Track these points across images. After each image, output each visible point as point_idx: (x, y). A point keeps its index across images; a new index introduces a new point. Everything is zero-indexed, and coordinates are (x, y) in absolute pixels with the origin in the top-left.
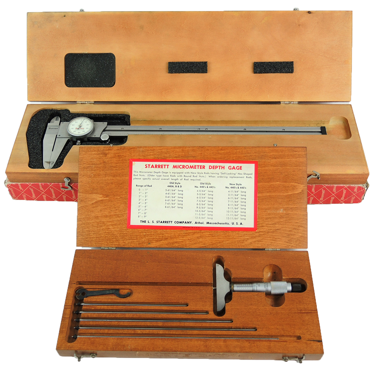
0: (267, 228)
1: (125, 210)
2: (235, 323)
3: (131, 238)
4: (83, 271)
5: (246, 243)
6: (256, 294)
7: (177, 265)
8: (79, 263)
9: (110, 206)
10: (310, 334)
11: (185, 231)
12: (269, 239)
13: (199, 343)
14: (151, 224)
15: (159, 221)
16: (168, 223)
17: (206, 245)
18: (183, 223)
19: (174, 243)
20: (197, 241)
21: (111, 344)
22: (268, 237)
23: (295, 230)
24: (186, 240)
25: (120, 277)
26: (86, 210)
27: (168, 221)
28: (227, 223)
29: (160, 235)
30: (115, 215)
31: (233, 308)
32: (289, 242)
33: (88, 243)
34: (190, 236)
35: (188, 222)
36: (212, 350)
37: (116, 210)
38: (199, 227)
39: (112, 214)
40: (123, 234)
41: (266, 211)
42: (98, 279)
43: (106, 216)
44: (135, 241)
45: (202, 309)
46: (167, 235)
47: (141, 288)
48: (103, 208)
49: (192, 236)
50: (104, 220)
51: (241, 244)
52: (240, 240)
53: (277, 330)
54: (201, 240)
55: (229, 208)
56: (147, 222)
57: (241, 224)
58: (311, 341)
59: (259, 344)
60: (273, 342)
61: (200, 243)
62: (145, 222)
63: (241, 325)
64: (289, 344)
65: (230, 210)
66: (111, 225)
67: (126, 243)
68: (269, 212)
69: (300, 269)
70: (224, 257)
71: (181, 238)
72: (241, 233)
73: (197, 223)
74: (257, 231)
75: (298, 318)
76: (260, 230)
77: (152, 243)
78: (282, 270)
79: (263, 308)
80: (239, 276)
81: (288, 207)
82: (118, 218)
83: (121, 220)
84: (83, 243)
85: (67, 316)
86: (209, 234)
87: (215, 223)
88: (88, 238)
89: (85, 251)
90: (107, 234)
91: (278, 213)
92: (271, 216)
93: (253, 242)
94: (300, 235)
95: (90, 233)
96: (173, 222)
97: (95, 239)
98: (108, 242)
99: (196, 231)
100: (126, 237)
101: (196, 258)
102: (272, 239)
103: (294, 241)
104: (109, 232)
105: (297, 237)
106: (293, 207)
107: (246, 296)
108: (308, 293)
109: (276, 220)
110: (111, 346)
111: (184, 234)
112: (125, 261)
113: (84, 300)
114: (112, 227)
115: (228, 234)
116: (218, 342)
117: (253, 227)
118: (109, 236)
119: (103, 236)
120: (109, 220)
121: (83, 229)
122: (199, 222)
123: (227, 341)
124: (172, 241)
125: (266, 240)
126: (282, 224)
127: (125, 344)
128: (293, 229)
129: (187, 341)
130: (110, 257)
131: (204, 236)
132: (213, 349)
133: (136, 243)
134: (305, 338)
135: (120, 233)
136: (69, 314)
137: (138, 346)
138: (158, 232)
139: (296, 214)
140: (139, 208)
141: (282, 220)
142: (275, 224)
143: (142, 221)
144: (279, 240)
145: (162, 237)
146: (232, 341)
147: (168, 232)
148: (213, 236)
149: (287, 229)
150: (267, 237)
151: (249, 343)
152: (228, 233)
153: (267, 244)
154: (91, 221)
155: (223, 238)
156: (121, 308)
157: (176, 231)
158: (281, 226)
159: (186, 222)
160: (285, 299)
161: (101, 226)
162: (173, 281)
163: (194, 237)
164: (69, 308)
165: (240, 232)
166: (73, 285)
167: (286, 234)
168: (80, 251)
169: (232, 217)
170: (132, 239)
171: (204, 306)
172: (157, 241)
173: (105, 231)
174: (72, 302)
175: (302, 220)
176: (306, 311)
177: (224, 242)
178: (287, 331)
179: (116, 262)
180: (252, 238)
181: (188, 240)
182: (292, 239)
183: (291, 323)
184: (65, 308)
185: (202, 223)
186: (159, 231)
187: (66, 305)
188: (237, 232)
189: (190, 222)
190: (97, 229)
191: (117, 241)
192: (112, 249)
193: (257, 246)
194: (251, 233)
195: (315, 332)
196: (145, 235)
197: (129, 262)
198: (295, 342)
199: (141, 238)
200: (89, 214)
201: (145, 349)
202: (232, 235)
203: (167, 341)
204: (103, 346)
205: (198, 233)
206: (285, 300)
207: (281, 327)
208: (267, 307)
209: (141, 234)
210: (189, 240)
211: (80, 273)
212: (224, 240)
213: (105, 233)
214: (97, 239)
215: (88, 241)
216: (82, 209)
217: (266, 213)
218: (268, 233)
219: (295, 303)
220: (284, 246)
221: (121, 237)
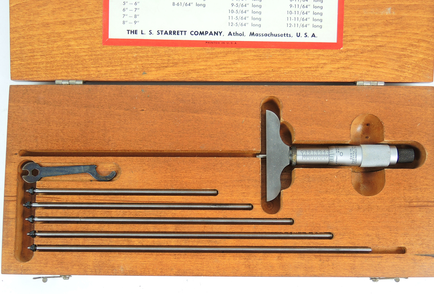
0: (360, 43)
1: (97, 10)
2: (298, 225)
3: (111, 63)
4: (29, 130)
5: (321, 71)
6: (336, 172)
7: (196, 115)
8: (19, 113)
9: (70, 3)
10: (422, 244)
11: (209, 50)
12: (364, 63)
13: (237, 261)
14: (147, 37)
15: (162, 31)
16: (178, 34)
17: (248, 76)
18: (206, 34)
19: (190, 71)
20: (232, 68)
21: (90, 263)
22: (362, 61)
23: (411, 48)
24: (212, 66)
25: (96, 141)
26: (26, 11)
27: (178, 31)
28: (287, 34)
29: (165, 58)
30: (80, 20)
31: (295, 198)
32: (400, 70)
33: (31, 73)
34: (219, 59)
35: (215, 32)
36: (258, 273)
37: (82, 10)
38: (236, 43)
39: (75, 17)
40: (95, 55)
41: (361, 11)
42: (57, 144)
43: (63, 23)
44: (119, 68)
45: (241, 201)
46: (176, 57)
47: (134, 162)
48: (57, 7)
49: (222, 59)
50: (60, 29)
51: (313, 73)
52: (310, 66)
53: (367, 238)
54: (239, 66)
55: (291, 6)
56: (139, 32)
57: (313, 35)
58: (422, 255)
59: (337, 261)
60: (359, 258)
61: (237, 71)
62: (136, 32)
63: (308, 228)
64: (385, 261)
65: (293, 9)
66: (72, 38)
67: (102, 73)
68: (365, 13)
69: (417, 124)
70: (281, 99)
71: (203, 63)
72: (313, 53)
73: (233, 34)
74: (342, 49)
75: (404, 215)
76: (348, 48)
77: (150, 73)
78: (384, 125)
79: (346, 197)
80: (307, 136)
81: (401, 4)
82: (85, 26)
83: (91, 29)
84: (23, 74)
85: (12, 215)
86: (254, 56)
87: (266, 35)
88: (31, 63)
89: (27, 88)
90: (66, 55)
91: (382, 15)
92: (369, 22)
93: (335, 70)
94: (421, 56)
95: (35, 54)
96: (188, 33)
97: (44, 65)
98: (69, 70)
99: (229, 50)
100: (101, 62)
101: (231, 102)
102: (369, 64)
103: (409, 67)
104: (70, 53)
105: (414, 61)
106: (410, 5)
107: (318, 177)
108: (426, 171)
109: (379, 29)
110: (91, 267)
111: (208, 54)
112: (101, 109)
113: (37, 185)
114: (76, 44)
115: (289, 56)
116: (268, 258)
117: (336, 41)
118: (69, 60)
119: (58, 59)
120: (69, 30)
121: (21, 48)
122: (235, 33)
123: (284, 258)
124: (186, 68)
125: (359, 66)
126: (388, 37)
127: (114, 264)
128: (409, 46)
129: (217, 257)
130: (75, 100)
131: (246, 58)
132: (260, 271)
133: (120, 73)
134: (413, 250)
135: (90, 53)
136: (15, 210)
137: (136, 267)
138: (161, 52)
139: (415, 17)
140: (125, 7)
141: (388, 29)
142: (376, 36)
143: (130, 32)
144: (382, 66)
145: (167, 62)
146: (292, 257)
147: (179, 52)
148: (261, 59)
149: (398, 46)
150: (360, 61)
151: (320, 260)
152: (289, 53)
153: (360, 74)
154: (35, 33)
155: (279, 63)
156: (103, 200)
157: (193, 50)
158: (386, 39)
159: (211, 32)
160: (386, 181)
161: (55, 42)
162: (190, 148)
163: (226, 61)
164: (13, 201)
165: (312, 50)
166: (14, 156)
167: (395, 54)
168: (18, 88)
169: (296, 22)
170: (112, 65)
171: (245, 194)
172: (158, 68)
173: (61, 51)
174: (15, 189)
175: (425, 29)
176: (420, 204)
177: (282, 69)
178: (384, 238)
179: (85, 110)
180: (334, 61)
181: (216, 65)
182: (406, 64)
183: (392, 225)
184: (6, 201)
185: (241, 35)
186: (162, 50)
187: (6, 195)
188: (306, 51)
189: (219, 33)
190: (48, 47)
191: (86, 69)
192: (76, 84)
193: (341, 78)
194: (330, 52)
195: (430, 241)
196: (136, 58)
197: (109, 109)
198: (396, 258)
199: (129, 63)
200: (31, 19)
201: (149, 271)
202: (295, 57)
203: (184, 258)
204: (78, 267)
205: (234, 52)
206: (386, 183)
207: (374, 232)
208: (354, 197)
209: (129, 55)
210: (216, 67)
211: (24, 133)
212: (282, 66)
213: (61, 54)
214: (49, 65)
215: (32, 70)
216: (17, 10)
217: (360, 15)
218: (362, 53)
219: (403, 188)
220: (391, 76)
221: (92, 61)
